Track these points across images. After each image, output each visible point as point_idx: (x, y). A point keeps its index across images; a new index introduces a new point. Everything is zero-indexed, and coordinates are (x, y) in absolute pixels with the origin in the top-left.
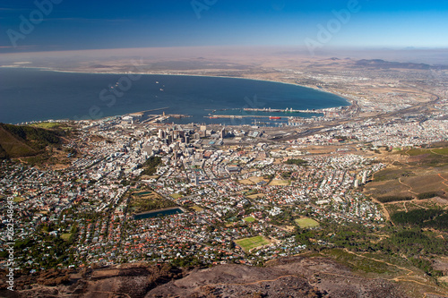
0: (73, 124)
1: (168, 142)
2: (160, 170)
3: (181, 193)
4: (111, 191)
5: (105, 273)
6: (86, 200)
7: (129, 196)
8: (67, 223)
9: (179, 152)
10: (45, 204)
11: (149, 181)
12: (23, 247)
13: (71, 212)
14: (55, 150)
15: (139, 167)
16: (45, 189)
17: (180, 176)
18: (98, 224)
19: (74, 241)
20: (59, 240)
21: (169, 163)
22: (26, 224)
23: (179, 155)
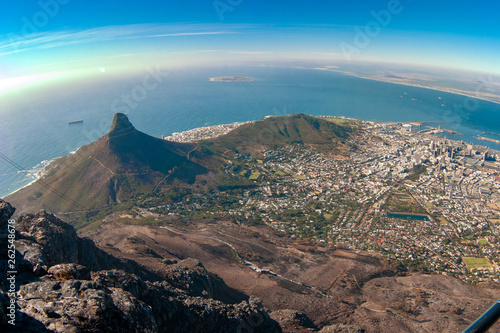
0: (360, 123)
1: (437, 154)
2: (423, 178)
3: (434, 203)
4: (376, 187)
5: (344, 253)
6: (353, 191)
7: (390, 195)
8: (332, 205)
9: (443, 165)
10: (320, 186)
11: (410, 186)
12: (293, 215)
13: (338, 198)
14: (339, 143)
15: (406, 171)
16: (323, 173)
17: (438, 187)
18: (355, 213)
19: (332, 222)
20: (322, 218)
21: (432, 174)
22: (301, 199)
23: (443, 168)
